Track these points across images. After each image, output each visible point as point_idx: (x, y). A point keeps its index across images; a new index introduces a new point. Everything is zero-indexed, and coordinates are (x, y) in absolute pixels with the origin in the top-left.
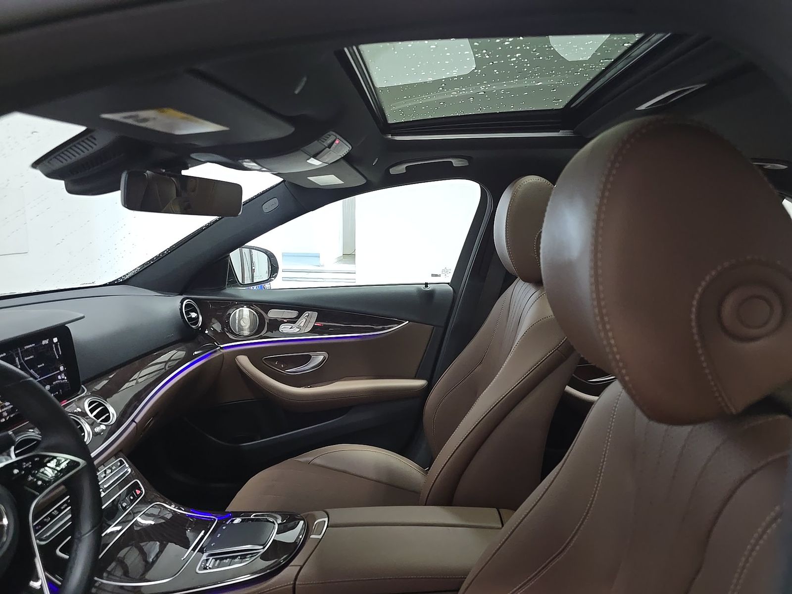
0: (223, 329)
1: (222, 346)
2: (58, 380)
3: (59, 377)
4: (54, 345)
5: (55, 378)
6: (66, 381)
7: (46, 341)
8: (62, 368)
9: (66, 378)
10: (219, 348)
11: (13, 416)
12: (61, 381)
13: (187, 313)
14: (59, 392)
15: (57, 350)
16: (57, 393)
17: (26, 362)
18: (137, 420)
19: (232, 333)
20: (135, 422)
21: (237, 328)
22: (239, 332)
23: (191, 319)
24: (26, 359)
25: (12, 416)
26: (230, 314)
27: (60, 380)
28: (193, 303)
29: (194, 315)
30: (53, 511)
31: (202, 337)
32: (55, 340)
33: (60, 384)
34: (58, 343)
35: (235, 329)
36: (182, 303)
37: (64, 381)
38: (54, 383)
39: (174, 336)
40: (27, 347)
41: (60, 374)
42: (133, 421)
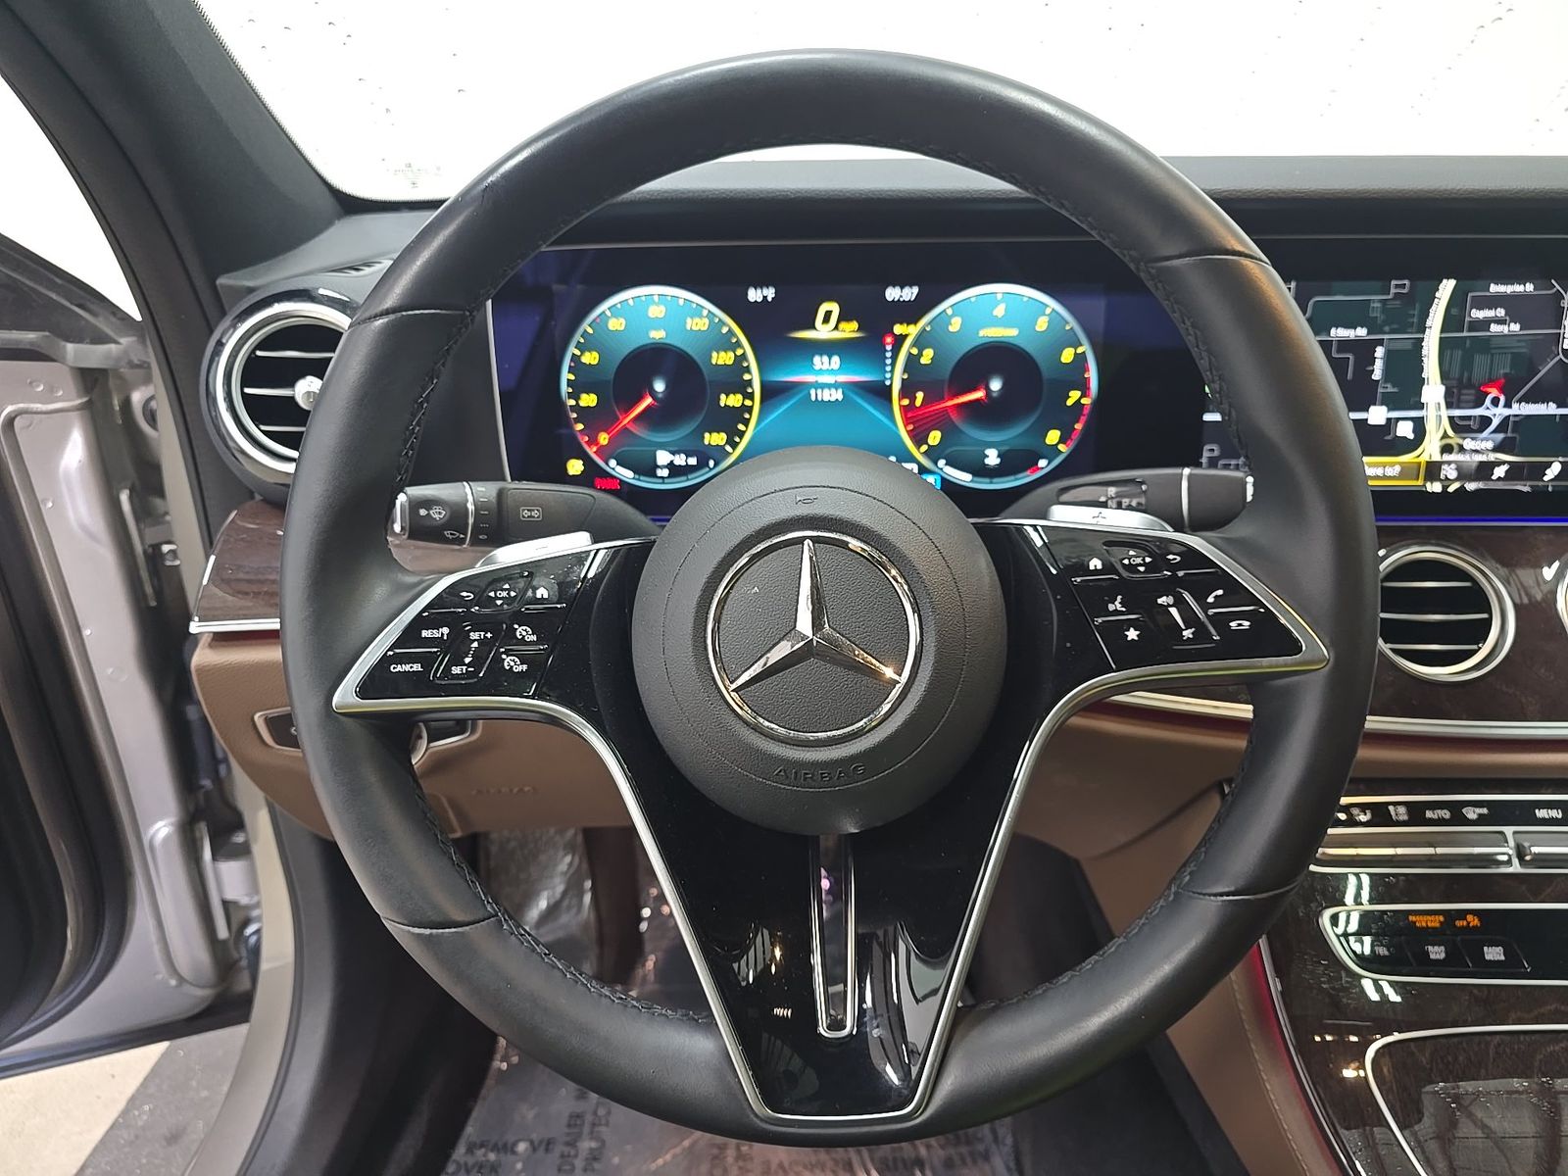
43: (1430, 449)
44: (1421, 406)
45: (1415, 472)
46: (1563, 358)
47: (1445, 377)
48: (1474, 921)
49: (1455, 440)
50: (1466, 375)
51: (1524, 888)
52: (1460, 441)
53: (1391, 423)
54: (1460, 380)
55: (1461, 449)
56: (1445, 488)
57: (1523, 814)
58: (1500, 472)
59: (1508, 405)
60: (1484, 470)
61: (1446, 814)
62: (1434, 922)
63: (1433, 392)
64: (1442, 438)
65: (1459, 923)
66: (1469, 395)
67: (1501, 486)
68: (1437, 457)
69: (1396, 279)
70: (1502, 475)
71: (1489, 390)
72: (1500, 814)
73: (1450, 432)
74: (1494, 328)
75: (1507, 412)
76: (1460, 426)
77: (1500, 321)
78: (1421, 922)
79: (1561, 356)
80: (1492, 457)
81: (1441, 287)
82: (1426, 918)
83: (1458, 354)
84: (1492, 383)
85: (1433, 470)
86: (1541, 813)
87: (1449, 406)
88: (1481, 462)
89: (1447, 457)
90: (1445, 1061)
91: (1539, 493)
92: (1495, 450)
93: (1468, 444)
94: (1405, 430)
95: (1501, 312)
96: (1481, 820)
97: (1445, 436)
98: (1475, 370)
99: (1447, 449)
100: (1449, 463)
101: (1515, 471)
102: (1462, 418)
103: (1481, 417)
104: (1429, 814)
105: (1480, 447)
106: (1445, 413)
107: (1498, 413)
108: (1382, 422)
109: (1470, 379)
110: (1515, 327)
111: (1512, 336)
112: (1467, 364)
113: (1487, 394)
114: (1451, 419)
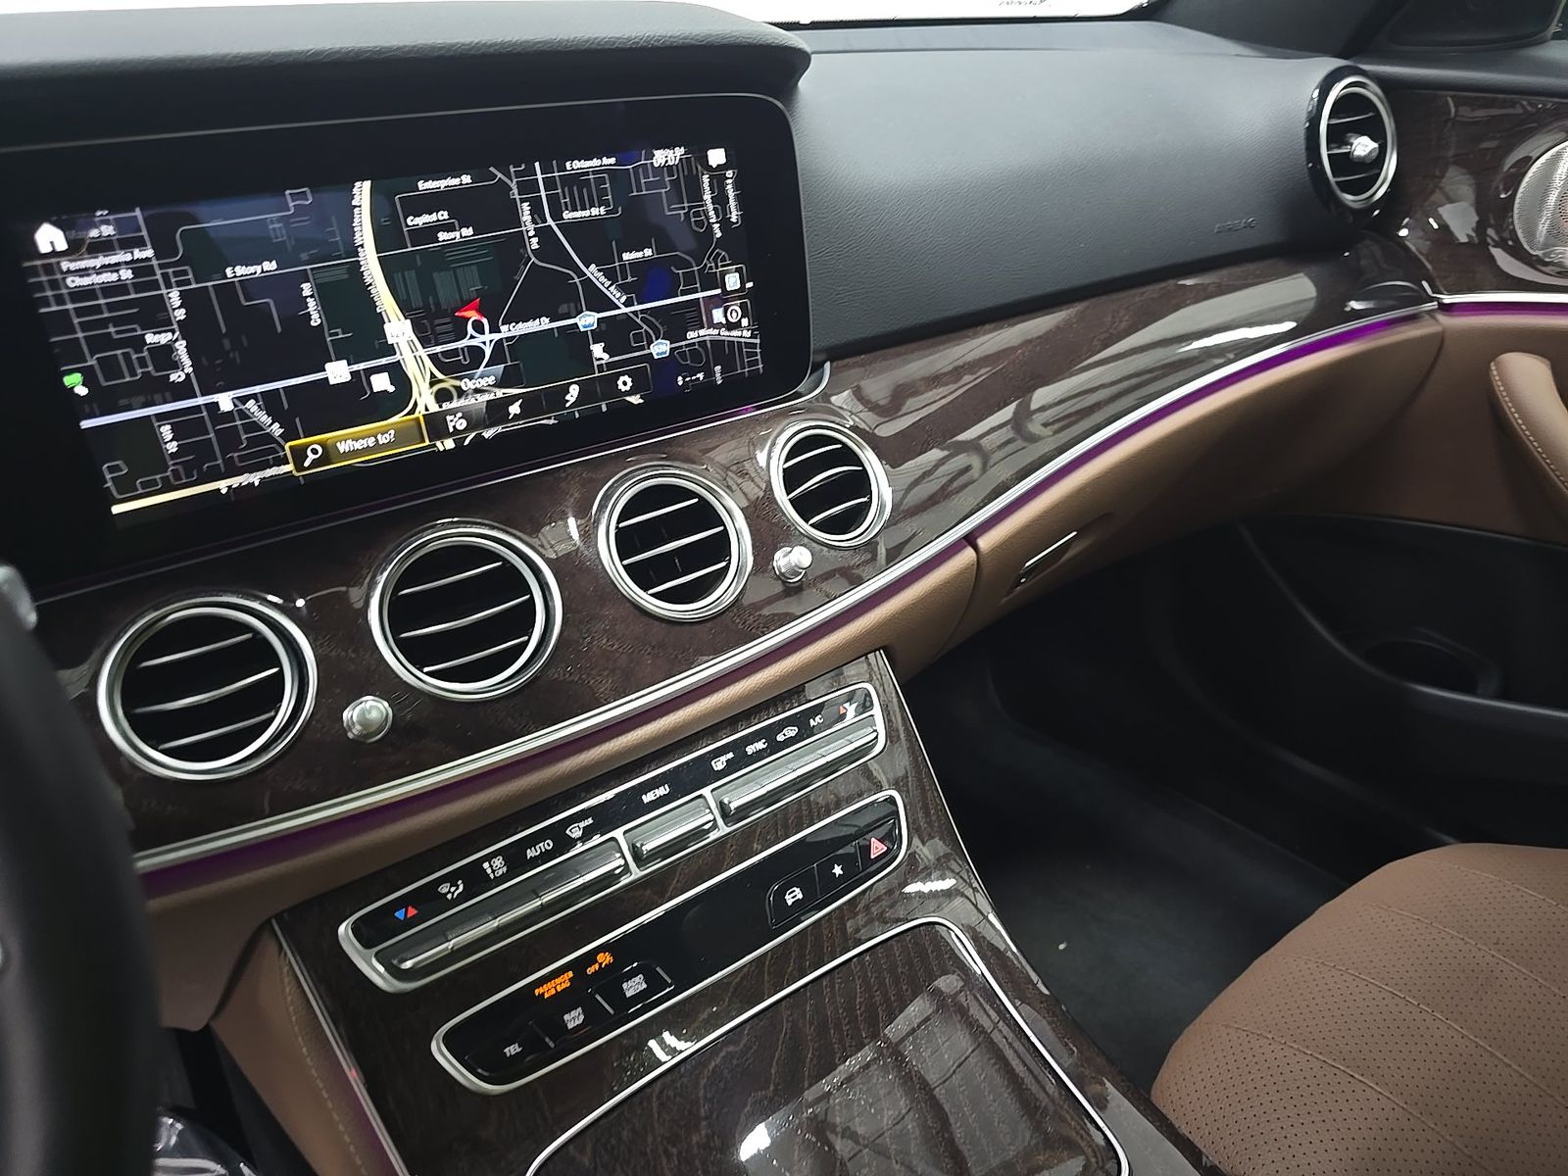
0: (1480, 228)
1: (1447, 299)
2: (712, 325)
3: (718, 315)
4: (706, 179)
5: (693, 316)
6: (747, 334)
7: (669, 153)
8: (733, 281)
9: (745, 322)
10: (1433, 305)
11: (497, 437)
12: (724, 332)
13: (1338, 135)
14: (710, 374)
15: (720, 200)
16: (701, 376)
17: (567, 228)
18: (985, 542)
19: (1518, 252)
20: (976, 548)
21: (1543, 228)
22: (1546, 246)
23: (1344, 163)
24: (567, 215)
25: (488, 434)
26: (1526, 163)
27: (719, 326)
28: (1373, 93)
29: (1363, 146)
30: (489, 858)
31: (1376, 250)
32: (717, 157)
33: (717, 344)
34: (729, 173)
35: (1531, 234)
36: (1325, 88)
37: (735, 333)
38: (691, 335)
39: (1254, 225)
40: (579, 164)
41: (723, 300)
42: (970, 539)
43: (424, 399)
44: (390, 350)
45: (416, 432)
46: (537, 262)
47: (405, 308)
48: (605, 959)
49: (449, 383)
50: (431, 300)
51: (648, 892)
52: (457, 383)
53: (359, 380)
54: (426, 307)
55: (461, 393)
56: (459, 442)
57: (628, 808)
58: (515, 409)
59: (495, 329)
60: (496, 411)
61: (547, 845)
62: (563, 983)
63: (399, 330)
64: (432, 384)
65: (590, 970)
66: (443, 325)
67: (521, 425)
68: (434, 408)
69: (290, 189)
70: (518, 411)
71: (467, 314)
72: (605, 819)
73: (440, 376)
74: (442, 236)
75: (496, 337)
76: (448, 365)
77: (449, 228)
78: (548, 991)
79: (533, 259)
80: (500, 393)
81: (355, 190)
82: (552, 984)
83: (411, 275)
84: (466, 304)
85: (436, 425)
86: (648, 798)
87: (425, 343)
88: (488, 401)
89: (446, 406)
90: (609, 1147)
91: (566, 423)
92: (499, 384)
93: (467, 385)
94: (381, 383)
95: (444, 215)
96: (588, 834)
97: (434, 381)
98: (441, 293)
99: (442, 396)
100: (453, 412)
101: (531, 406)
102: (444, 353)
103: (469, 347)
104: (531, 853)
105: (482, 386)
106: (422, 352)
107: (486, 341)
108: (348, 378)
109: (437, 304)
110: (468, 232)
111: (465, 243)
112: (428, 288)
113: (469, 319)
114: (433, 357)
